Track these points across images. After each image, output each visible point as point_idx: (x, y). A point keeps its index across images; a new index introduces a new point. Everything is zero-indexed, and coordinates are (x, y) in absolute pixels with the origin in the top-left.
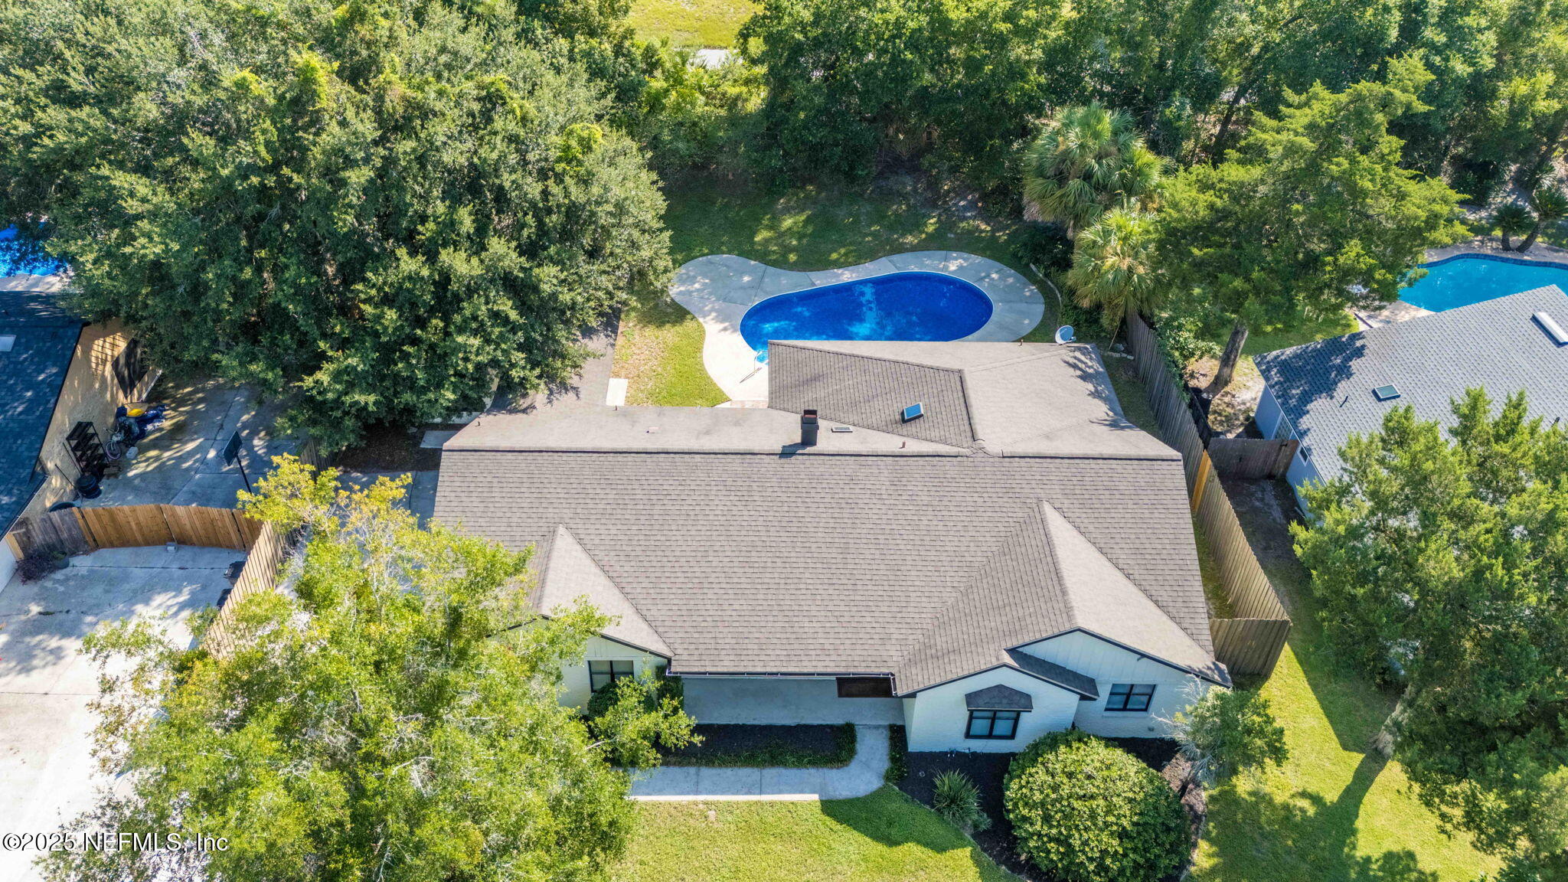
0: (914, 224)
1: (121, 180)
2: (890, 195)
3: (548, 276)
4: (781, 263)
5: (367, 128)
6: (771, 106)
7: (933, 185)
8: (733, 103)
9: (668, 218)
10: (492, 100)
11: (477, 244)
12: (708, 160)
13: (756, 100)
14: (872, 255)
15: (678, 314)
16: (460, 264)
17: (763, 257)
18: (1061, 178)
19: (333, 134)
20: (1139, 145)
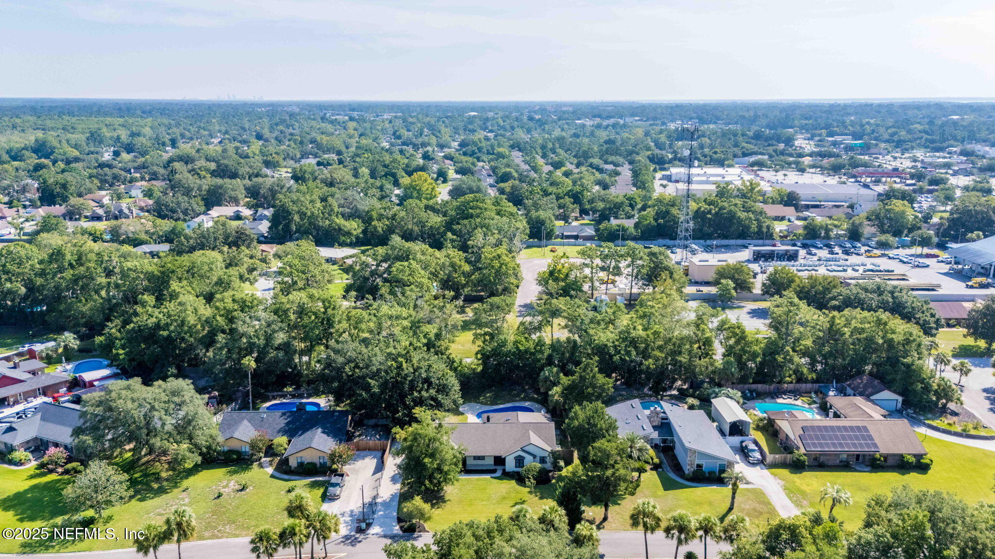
0: (518, 395)
1: (370, 381)
2: (512, 390)
3: (440, 397)
4: (486, 404)
5: (412, 370)
6: (482, 371)
7: (523, 387)
8: (474, 369)
9: (460, 390)
10: (430, 366)
11: (427, 391)
12: (468, 382)
13: (480, 369)
14: (508, 402)
15: (463, 414)
16: (424, 393)
17: (482, 403)
18: (546, 382)
19: (406, 372)
20: (562, 374)
